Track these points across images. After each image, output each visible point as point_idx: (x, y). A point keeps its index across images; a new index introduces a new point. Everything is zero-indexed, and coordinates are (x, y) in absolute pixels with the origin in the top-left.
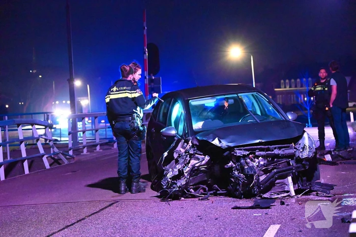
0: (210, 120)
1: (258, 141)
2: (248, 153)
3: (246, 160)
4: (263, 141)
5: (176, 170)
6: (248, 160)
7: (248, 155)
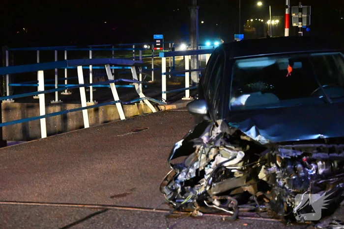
0: (260, 93)
1: (316, 137)
2: (299, 154)
3: (296, 165)
4: (325, 137)
5: (191, 170)
6: (299, 166)
7: (300, 157)
